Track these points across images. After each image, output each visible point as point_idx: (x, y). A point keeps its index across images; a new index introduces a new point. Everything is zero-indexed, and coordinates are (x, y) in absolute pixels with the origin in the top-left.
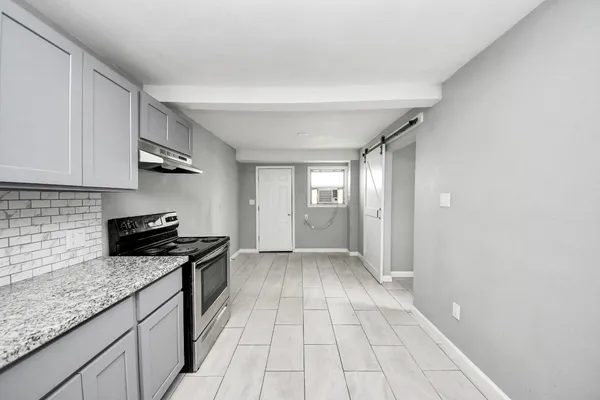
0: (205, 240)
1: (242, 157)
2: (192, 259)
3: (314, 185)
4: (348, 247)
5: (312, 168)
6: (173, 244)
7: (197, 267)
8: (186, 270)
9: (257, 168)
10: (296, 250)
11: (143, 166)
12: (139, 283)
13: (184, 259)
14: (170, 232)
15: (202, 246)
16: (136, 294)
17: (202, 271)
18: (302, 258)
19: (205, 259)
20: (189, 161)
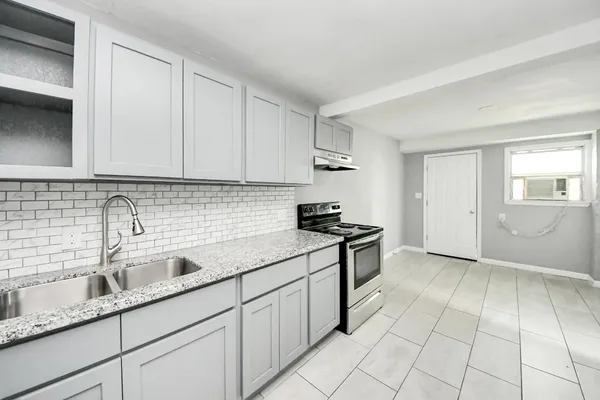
0: (361, 227)
1: (407, 148)
2: (347, 240)
3: (515, 173)
4: (590, 272)
5: (513, 149)
6: (336, 228)
7: (351, 247)
8: (342, 247)
9: (426, 157)
10: (483, 260)
11: (317, 167)
12: (311, 248)
13: (342, 239)
14: (336, 217)
15: (356, 232)
16: (309, 253)
17: (355, 252)
18: (493, 271)
19: (357, 242)
20: (350, 160)
